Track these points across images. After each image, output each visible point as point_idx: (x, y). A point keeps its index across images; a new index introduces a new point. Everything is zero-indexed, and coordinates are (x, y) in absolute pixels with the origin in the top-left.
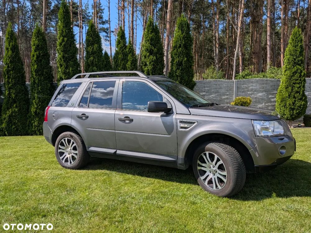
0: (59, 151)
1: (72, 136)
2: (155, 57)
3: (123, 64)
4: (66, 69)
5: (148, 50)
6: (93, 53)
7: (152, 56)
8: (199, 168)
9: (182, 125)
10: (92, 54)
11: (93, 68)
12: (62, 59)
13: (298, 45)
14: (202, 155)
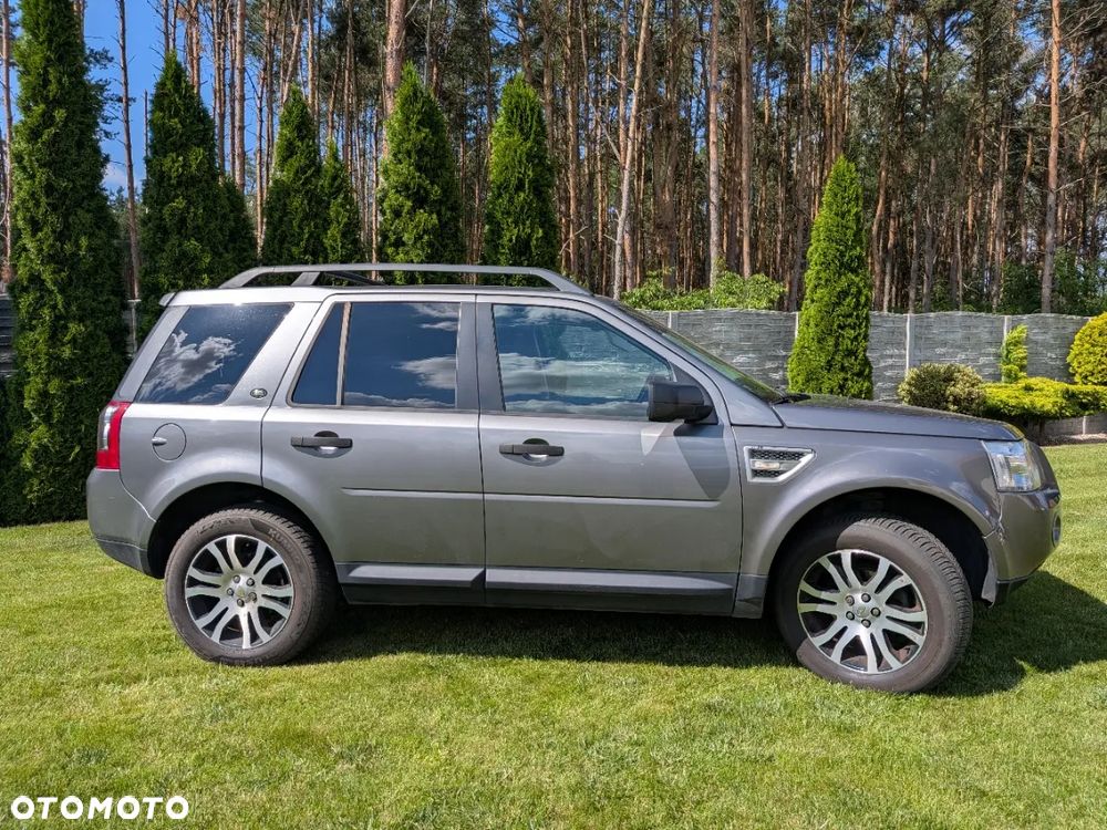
0: (190, 592)
1: (261, 529)
2: (434, 216)
3: (311, 235)
4: (63, 243)
5: (407, 187)
6: (187, 182)
7: (422, 211)
8: (804, 608)
9: (760, 464)
10: (179, 184)
11: (186, 243)
12: (44, 200)
13: (849, 211)
14: (824, 561)
